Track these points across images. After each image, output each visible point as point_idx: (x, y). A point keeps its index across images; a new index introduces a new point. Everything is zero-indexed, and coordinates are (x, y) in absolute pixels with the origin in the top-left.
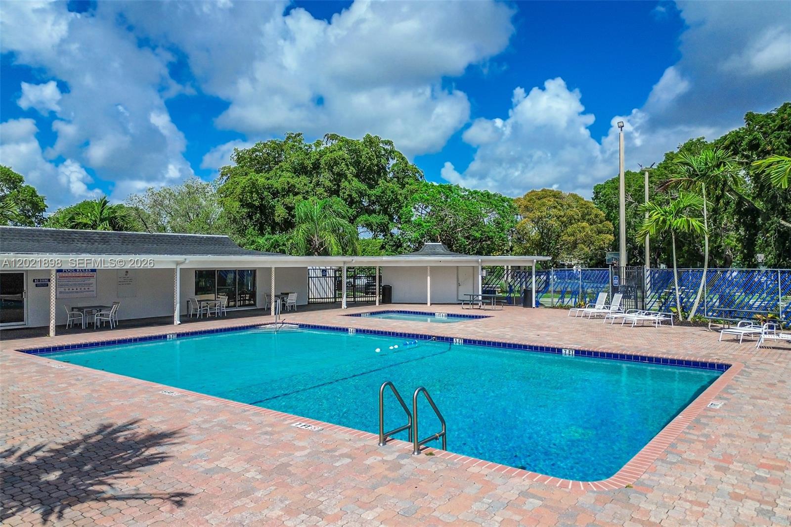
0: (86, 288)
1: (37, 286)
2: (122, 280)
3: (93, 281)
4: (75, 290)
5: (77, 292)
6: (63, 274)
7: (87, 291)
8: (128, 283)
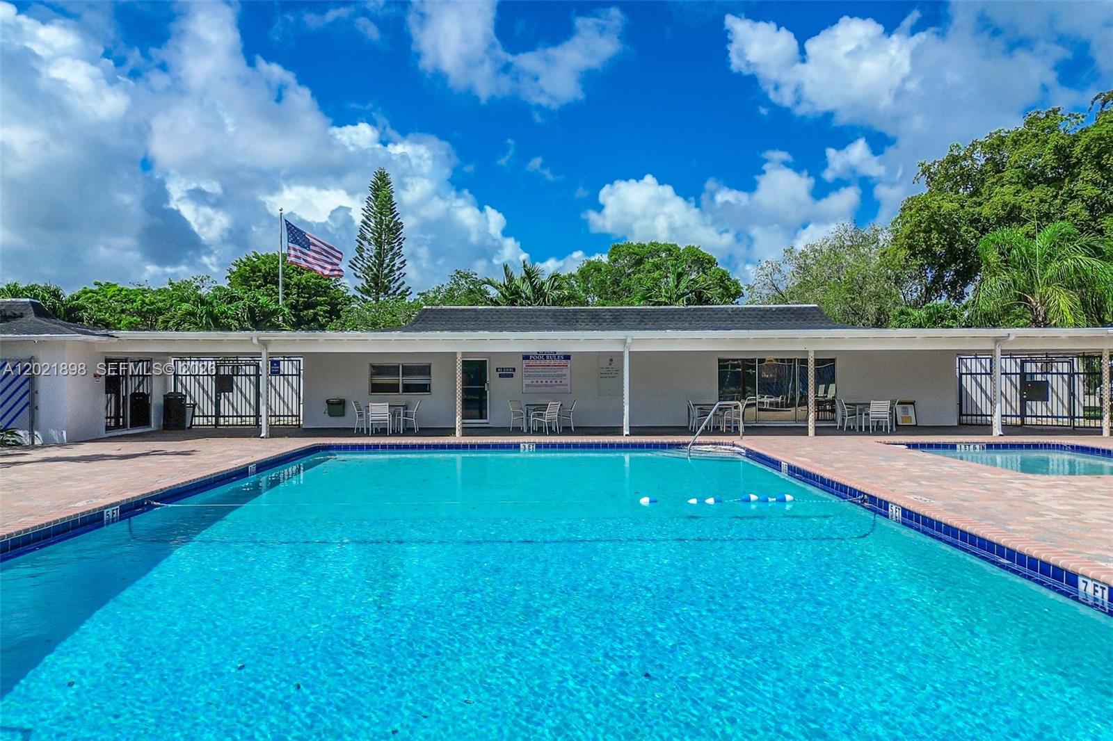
0: (558, 381)
1: (500, 376)
2: (604, 371)
3: (566, 371)
4: (544, 383)
5: (546, 386)
6: (531, 362)
7: (559, 385)
8: (613, 375)
